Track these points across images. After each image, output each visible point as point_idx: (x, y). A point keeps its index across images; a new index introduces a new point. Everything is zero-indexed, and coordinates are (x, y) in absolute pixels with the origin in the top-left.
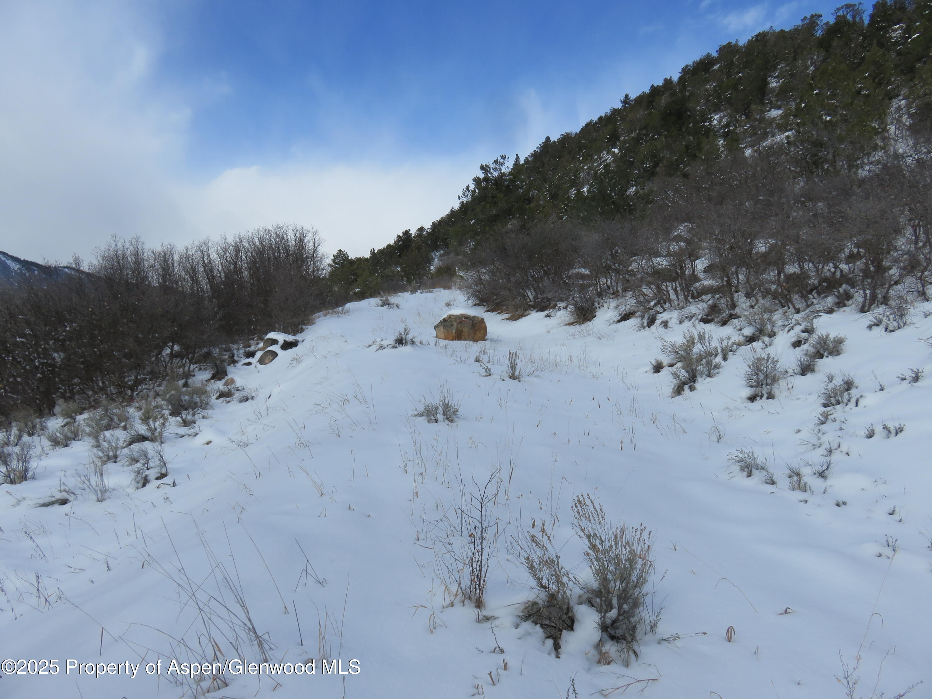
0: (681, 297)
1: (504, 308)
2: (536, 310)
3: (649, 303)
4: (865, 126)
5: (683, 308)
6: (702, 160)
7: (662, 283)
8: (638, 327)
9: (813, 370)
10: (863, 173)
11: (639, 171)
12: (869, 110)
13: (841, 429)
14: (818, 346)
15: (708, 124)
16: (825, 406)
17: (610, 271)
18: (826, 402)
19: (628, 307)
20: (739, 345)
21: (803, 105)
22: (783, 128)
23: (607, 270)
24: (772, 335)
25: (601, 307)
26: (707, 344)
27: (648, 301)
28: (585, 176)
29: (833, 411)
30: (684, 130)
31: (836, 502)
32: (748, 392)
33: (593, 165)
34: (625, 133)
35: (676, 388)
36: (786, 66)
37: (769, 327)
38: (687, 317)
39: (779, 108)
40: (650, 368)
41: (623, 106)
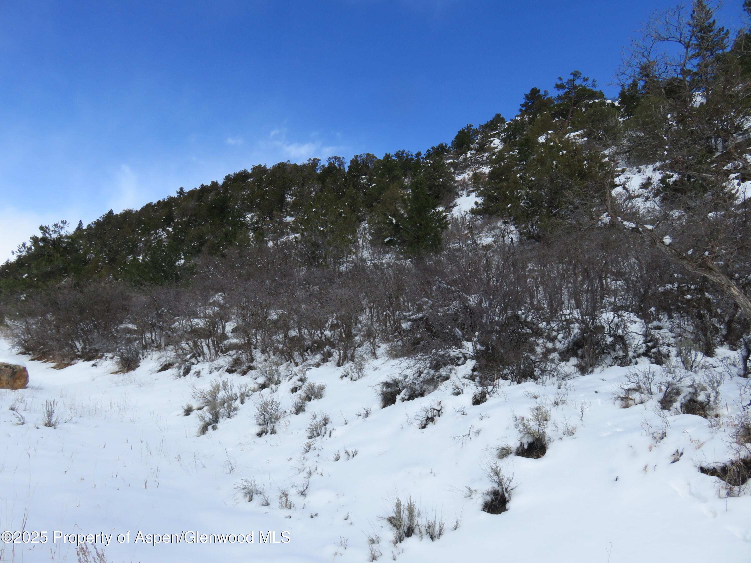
0: (213, 351)
1: (51, 357)
2: (83, 360)
3: (186, 356)
4: (344, 237)
5: (213, 360)
6: (237, 245)
7: (197, 340)
8: (175, 376)
9: (304, 410)
10: (343, 268)
11: (188, 248)
12: (347, 227)
13: (318, 456)
14: (308, 391)
15: (242, 219)
16: (310, 438)
17: (155, 328)
18: (310, 435)
19: (168, 359)
20: (254, 391)
21: (306, 217)
22: (294, 230)
23: (152, 327)
24: (278, 383)
25: (145, 358)
26: (229, 391)
27: (186, 355)
28: (142, 247)
29: (315, 442)
30: (225, 221)
31: (310, 515)
32: (258, 429)
33: (149, 238)
34: (179, 217)
35: (202, 428)
36: (298, 189)
37: (276, 377)
38: (216, 368)
39: (292, 216)
40: (182, 412)
41: (178, 196)
